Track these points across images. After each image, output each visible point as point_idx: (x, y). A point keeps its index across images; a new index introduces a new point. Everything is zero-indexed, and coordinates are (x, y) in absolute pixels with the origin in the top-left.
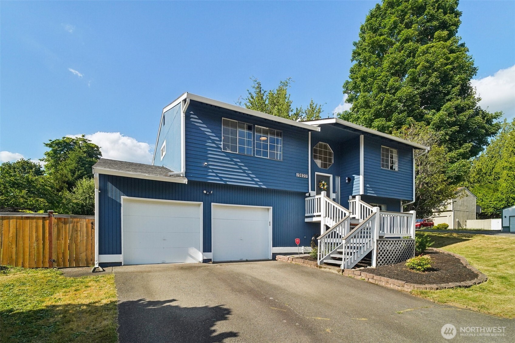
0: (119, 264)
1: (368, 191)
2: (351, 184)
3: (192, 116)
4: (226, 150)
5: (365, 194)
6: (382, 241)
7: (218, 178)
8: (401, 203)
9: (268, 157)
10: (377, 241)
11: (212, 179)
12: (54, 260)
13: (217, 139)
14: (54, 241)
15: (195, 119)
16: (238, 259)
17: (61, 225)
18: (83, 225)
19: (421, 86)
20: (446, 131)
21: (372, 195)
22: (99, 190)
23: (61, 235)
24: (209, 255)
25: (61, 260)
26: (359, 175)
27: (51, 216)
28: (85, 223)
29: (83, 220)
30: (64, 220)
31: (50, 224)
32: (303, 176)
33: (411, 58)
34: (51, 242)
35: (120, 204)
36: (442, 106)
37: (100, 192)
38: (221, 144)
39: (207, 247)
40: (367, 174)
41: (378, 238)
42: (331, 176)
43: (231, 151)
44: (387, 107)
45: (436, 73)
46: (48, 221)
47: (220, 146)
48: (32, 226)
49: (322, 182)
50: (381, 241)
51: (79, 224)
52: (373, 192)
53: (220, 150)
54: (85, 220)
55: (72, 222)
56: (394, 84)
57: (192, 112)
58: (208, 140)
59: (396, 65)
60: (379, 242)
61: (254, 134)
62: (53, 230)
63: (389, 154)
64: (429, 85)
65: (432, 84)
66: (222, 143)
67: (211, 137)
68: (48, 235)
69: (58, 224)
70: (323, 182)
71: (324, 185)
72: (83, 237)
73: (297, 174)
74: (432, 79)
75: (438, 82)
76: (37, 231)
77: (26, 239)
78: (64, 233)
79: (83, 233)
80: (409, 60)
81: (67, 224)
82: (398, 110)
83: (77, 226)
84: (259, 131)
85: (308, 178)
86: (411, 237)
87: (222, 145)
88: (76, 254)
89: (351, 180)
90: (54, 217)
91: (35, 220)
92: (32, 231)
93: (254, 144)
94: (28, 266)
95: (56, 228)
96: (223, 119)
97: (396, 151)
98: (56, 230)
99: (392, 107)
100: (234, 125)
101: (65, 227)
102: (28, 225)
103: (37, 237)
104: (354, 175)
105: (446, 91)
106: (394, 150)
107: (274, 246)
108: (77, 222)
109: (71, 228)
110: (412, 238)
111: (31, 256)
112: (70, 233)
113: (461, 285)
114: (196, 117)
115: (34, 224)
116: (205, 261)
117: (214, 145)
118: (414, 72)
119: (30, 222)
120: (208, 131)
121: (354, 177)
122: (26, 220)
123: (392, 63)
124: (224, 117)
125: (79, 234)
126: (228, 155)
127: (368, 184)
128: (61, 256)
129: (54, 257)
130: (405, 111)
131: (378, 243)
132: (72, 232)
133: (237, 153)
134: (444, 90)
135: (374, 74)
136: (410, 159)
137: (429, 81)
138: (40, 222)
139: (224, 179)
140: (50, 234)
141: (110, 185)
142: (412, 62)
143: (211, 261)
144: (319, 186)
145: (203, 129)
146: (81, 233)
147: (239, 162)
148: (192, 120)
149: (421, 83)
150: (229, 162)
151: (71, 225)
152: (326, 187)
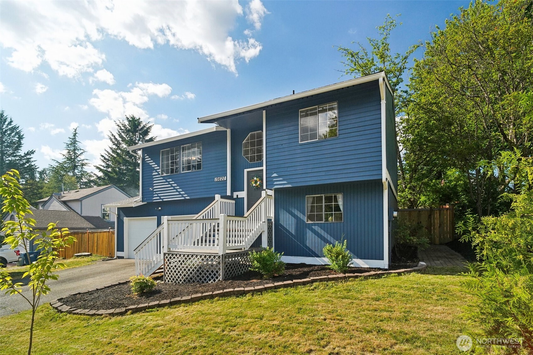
0: (123, 258)
1: (276, 183)
3: (145, 157)
4: (163, 174)
5: (270, 187)
6: (171, 255)
7: (158, 198)
9: (190, 170)
11: (155, 199)
13: (158, 168)
21: (282, 186)
32: (221, 179)
35: (124, 222)
37: (118, 216)
41: (166, 251)
43: (166, 174)
49: (253, 178)
52: (285, 182)
53: (159, 176)
58: (153, 171)
61: (180, 154)
67: (155, 168)
71: (256, 182)
73: (215, 178)
84: (185, 149)
85: (227, 179)
87: (161, 172)
93: (180, 163)
96: (161, 151)
97: (335, 104)
103: (107, 241)
106: (328, 105)
111: (105, 251)
114: (148, 157)
115: (106, 235)
117: (156, 173)
126: (164, 178)
127: (275, 173)
131: (166, 256)
133: (169, 174)
139: (162, 198)
141: (121, 212)
144: (250, 184)
145: (151, 164)
147: (171, 181)
150: (165, 184)
152: (258, 183)
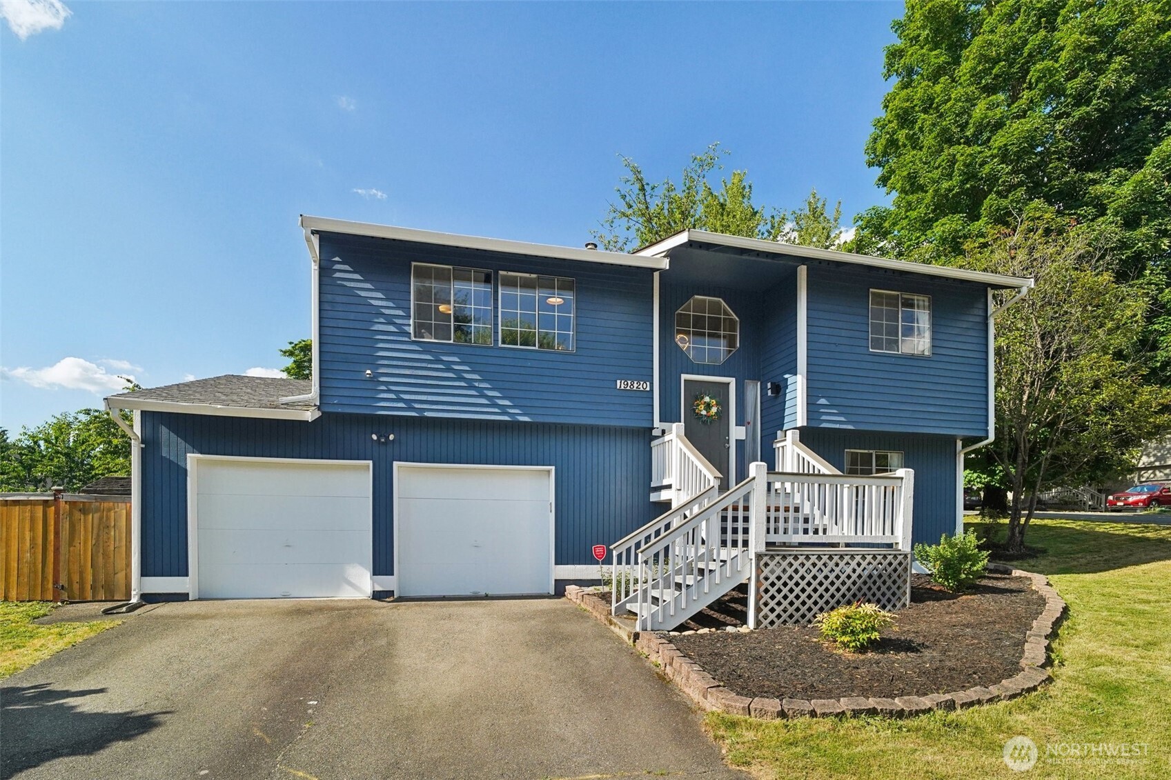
0: (183, 597)
1: (824, 417)
2: (780, 400)
3: (337, 267)
4: (423, 338)
5: (814, 424)
6: (778, 558)
7: (401, 405)
8: (959, 444)
9: (535, 346)
10: (759, 556)
11: (387, 406)
12: (63, 586)
13: (401, 313)
14: (64, 549)
15: (344, 273)
16: (468, 593)
17: (77, 515)
18: (120, 516)
19: (1073, 106)
20: (1161, 224)
21: (837, 426)
22: (142, 443)
23: (77, 536)
24: (386, 583)
25: (76, 587)
26: (796, 374)
27: (59, 498)
28: (124, 512)
29: (120, 504)
30: (83, 505)
31: (57, 512)
32: (635, 385)
33: (1043, 33)
34: (57, 550)
35: (186, 470)
36: (1148, 152)
37: (143, 446)
38: (410, 325)
39: (382, 563)
40: (816, 369)
41: (763, 549)
42: (732, 381)
43: (435, 338)
44: (966, 183)
45: (1119, 58)
46: (53, 508)
47: (406, 328)
48: (23, 519)
49: (703, 398)
50: (772, 557)
51: (112, 514)
52: (842, 419)
53: (407, 339)
54: (124, 505)
55: (98, 510)
56: (986, 117)
57: (337, 259)
58: (378, 318)
59: (996, 61)
60: (766, 559)
61: (496, 292)
62: (62, 526)
63: (898, 311)
64: (1099, 98)
65: (1106, 92)
66: (411, 322)
67: (383, 310)
68: (52, 537)
69: (71, 514)
70: (707, 399)
71: (708, 406)
72: (120, 540)
73: (618, 382)
74: (1107, 80)
75: (1130, 82)
76: (32, 529)
77: (13, 544)
78: (82, 533)
79: (120, 533)
80: (1035, 40)
81: (89, 514)
82: (999, 186)
83: (108, 518)
84: (511, 283)
85: (652, 390)
86: (897, 543)
87: (412, 328)
88: (107, 575)
89: (779, 389)
90: (64, 500)
91: (29, 507)
92: (24, 528)
93: (496, 317)
94: (15, 597)
95: (68, 523)
96: (414, 266)
97: (926, 299)
98: (68, 526)
99: (980, 180)
100: (443, 277)
101: (85, 519)
102: (17, 518)
103: (33, 539)
104: (786, 376)
105: (1164, 105)
106: (916, 297)
107: (558, 562)
108: (109, 510)
109: (96, 522)
110: (900, 547)
111: (21, 578)
112: (95, 532)
113: (879, 708)
114: (347, 267)
115: (28, 514)
116: (378, 596)
117: (392, 328)
118: (1050, 72)
119: (21, 511)
120: (377, 298)
121: (787, 379)
122: (13, 507)
123: (983, 58)
124: (415, 261)
125: (112, 533)
126: (427, 348)
127: (823, 397)
128: (76, 578)
129: (63, 581)
130: (1021, 184)
131: (762, 563)
132: (99, 529)
133: (452, 342)
134: (1158, 105)
135: (931, 100)
136: (978, 319)
137: (1096, 87)
138: (39, 511)
139: (417, 406)
140: (57, 533)
141: (164, 431)
142: (1047, 43)
143: (393, 596)
144: (694, 410)
145: (363, 294)
146: (117, 531)
147: (456, 363)
148: (337, 275)
149: (1074, 98)
150: (429, 366)
151: (97, 515)
152: (714, 410)
